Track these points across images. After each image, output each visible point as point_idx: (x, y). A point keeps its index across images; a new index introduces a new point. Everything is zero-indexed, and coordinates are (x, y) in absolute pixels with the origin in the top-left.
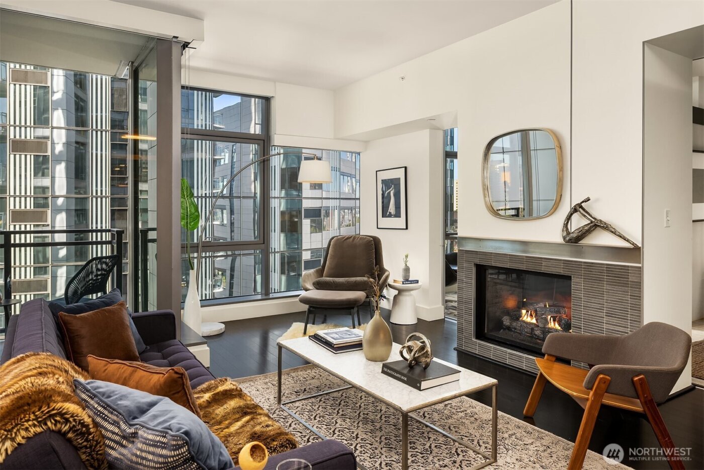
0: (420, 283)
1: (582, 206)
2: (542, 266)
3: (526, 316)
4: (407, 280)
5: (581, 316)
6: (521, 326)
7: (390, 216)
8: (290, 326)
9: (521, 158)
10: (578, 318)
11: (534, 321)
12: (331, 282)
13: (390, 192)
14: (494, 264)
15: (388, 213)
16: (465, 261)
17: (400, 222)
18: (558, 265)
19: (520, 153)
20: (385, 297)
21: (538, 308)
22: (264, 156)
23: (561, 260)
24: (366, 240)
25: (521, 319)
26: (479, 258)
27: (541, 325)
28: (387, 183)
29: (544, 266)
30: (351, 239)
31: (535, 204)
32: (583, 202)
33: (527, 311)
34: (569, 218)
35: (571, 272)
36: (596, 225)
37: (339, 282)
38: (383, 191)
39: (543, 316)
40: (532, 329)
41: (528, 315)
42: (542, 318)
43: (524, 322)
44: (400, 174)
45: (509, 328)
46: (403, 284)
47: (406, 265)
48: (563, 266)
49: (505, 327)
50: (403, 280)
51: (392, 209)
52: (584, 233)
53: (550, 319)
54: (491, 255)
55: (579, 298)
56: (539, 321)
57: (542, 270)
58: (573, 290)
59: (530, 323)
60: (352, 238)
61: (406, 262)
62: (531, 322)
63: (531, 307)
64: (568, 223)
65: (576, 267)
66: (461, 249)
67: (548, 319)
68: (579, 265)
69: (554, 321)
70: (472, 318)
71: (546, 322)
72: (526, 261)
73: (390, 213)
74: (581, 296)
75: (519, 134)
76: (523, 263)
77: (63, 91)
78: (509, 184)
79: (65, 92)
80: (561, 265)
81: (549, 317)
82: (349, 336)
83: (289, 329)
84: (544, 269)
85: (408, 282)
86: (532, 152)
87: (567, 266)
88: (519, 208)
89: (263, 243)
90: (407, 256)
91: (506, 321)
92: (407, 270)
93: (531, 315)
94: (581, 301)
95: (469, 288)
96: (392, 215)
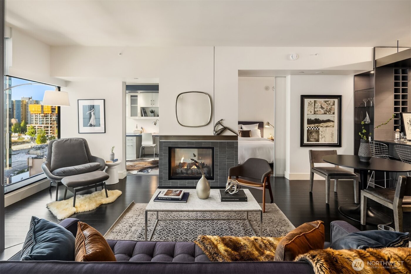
7: (91, 126)
13: (90, 113)
14: (179, 146)
15: (89, 124)
16: (164, 146)
23: (210, 142)
24: (79, 141)
26: (172, 144)
32: (220, 121)
34: (216, 126)
35: (214, 146)
36: (225, 129)
44: (100, 103)
47: (112, 152)
51: (92, 122)
58: (215, 152)
64: (215, 128)
66: (161, 141)
68: (217, 143)
70: (168, 171)
74: (218, 154)
84: (203, 146)
90: (113, 148)
92: (113, 155)
95: (166, 158)
96: (93, 125)
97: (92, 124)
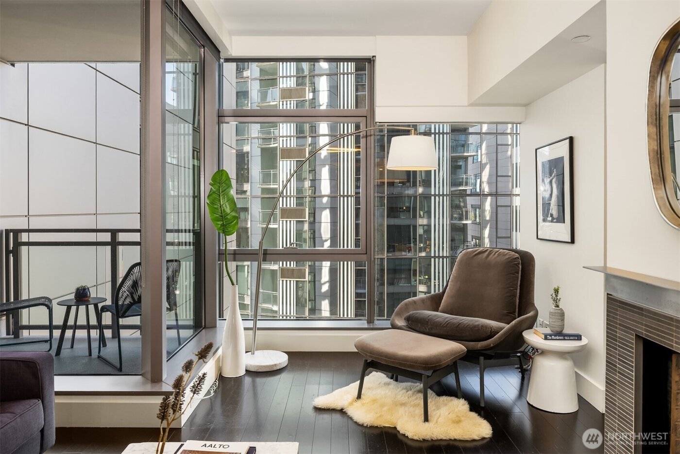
7: (551, 219)
13: (551, 181)
15: (549, 215)
16: (619, 324)
17: (563, 230)
30: (486, 254)
46: (546, 338)
50: (545, 333)
51: (554, 208)
60: (488, 251)
61: (557, 300)
77: (327, 103)
79: (329, 104)
90: (557, 291)
95: (627, 386)
96: (554, 219)
97: (553, 215)
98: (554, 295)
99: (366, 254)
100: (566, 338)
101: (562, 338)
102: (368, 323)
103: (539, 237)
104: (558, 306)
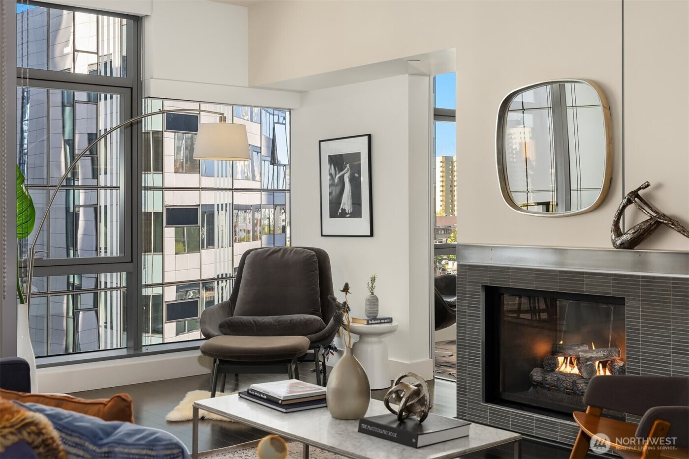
0: (394, 323)
1: (638, 195)
2: (583, 284)
3: (564, 365)
4: (373, 318)
5: (639, 356)
6: (558, 379)
7: (343, 215)
8: (184, 396)
9: (551, 120)
10: (634, 358)
11: (576, 371)
12: (251, 323)
13: (343, 175)
14: (512, 285)
15: (340, 211)
16: (469, 282)
17: (360, 225)
18: (605, 282)
19: (550, 111)
20: (335, 349)
21: (580, 351)
22: (132, 118)
24: (305, 255)
25: (557, 370)
26: (490, 277)
27: (585, 375)
28: (337, 161)
29: (586, 284)
30: (280, 253)
31: (574, 194)
32: (640, 189)
33: (566, 358)
34: (621, 212)
35: (625, 291)
36: (658, 222)
37: (264, 323)
38: (331, 174)
39: (588, 363)
40: (574, 383)
41: (566, 363)
42: (587, 365)
43: (562, 373)
44: (359, 146)
45: (540, 384)
46: (368, 324)
47: (372, 293)
48: (613, 283)
49: (535, 383)
50: (367, 318)
51: (346, 203)
52: (641, 234)
53: (599, 367)
54: (508, 272)
55: (635, 329)
56: (582, 370)
57: (583, 291)
58: (628, 318)
59: (570, 374)
60: (282, 251)
61: (372, 288)
62: (572, 372)
63: (571, 352)
64: (619, 219)
65: (632, 284)
66: (461, 263)
67: (595, 366)
68: (635, 281)
69: (604, 367)
70: (480, 371)
71: (593, 371)
72: (560, 279)
73: (344, 210)
74: (639, 326)
75: (549, 87)
76: (555, 282)
78: (534, 164)
80: (610, 283)
81: (597, 363)
82: (302, 390)
83: (182, 400)
84: (586, 290)
85: (376, 322)
86: (570, 111)
87: (618, 283)
88: (549, 203)
89: (130, 261)
90: (373, 280)
91: (537, 375)
92: (374, 301)
93: (571, 363)
94: (639, 333)
95: (476, 323)
96: (347, 214)
97: (345, 210)
98: (370, 284)
99: (132, 262)
100: (382, 321)
101: (379, 321)
102: (135, 350)
103: (323, 234)
104: (373, 294)
